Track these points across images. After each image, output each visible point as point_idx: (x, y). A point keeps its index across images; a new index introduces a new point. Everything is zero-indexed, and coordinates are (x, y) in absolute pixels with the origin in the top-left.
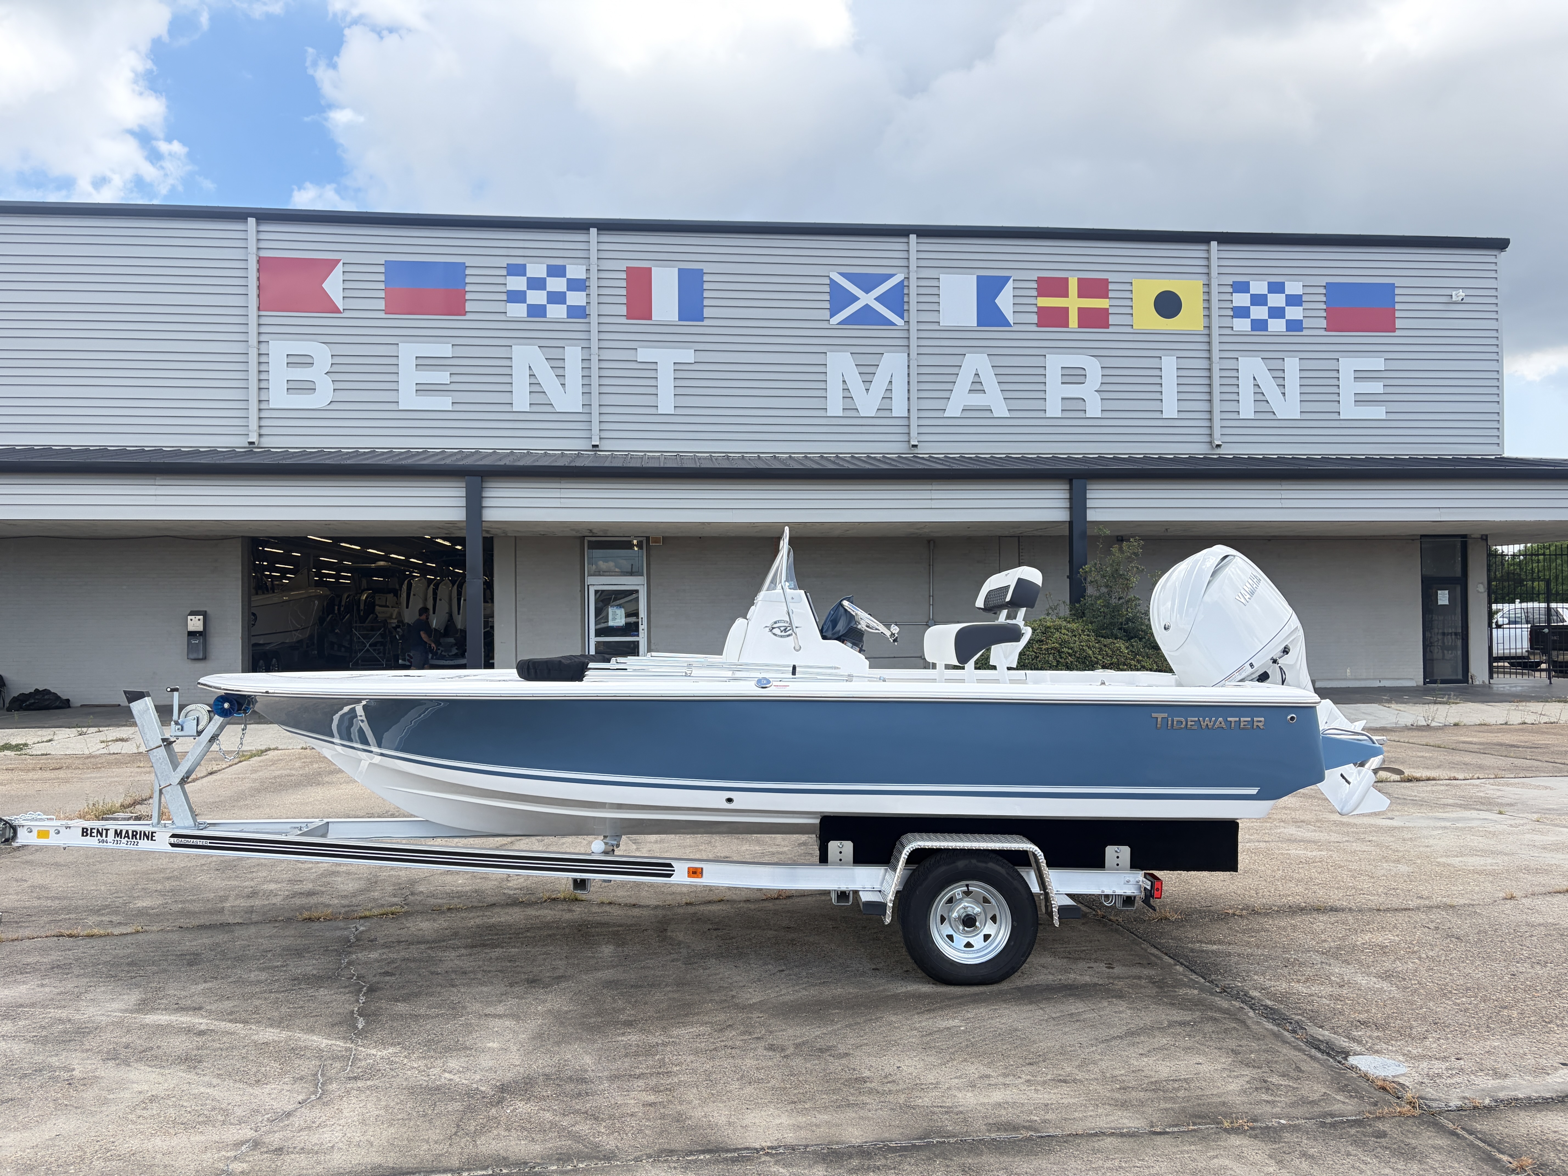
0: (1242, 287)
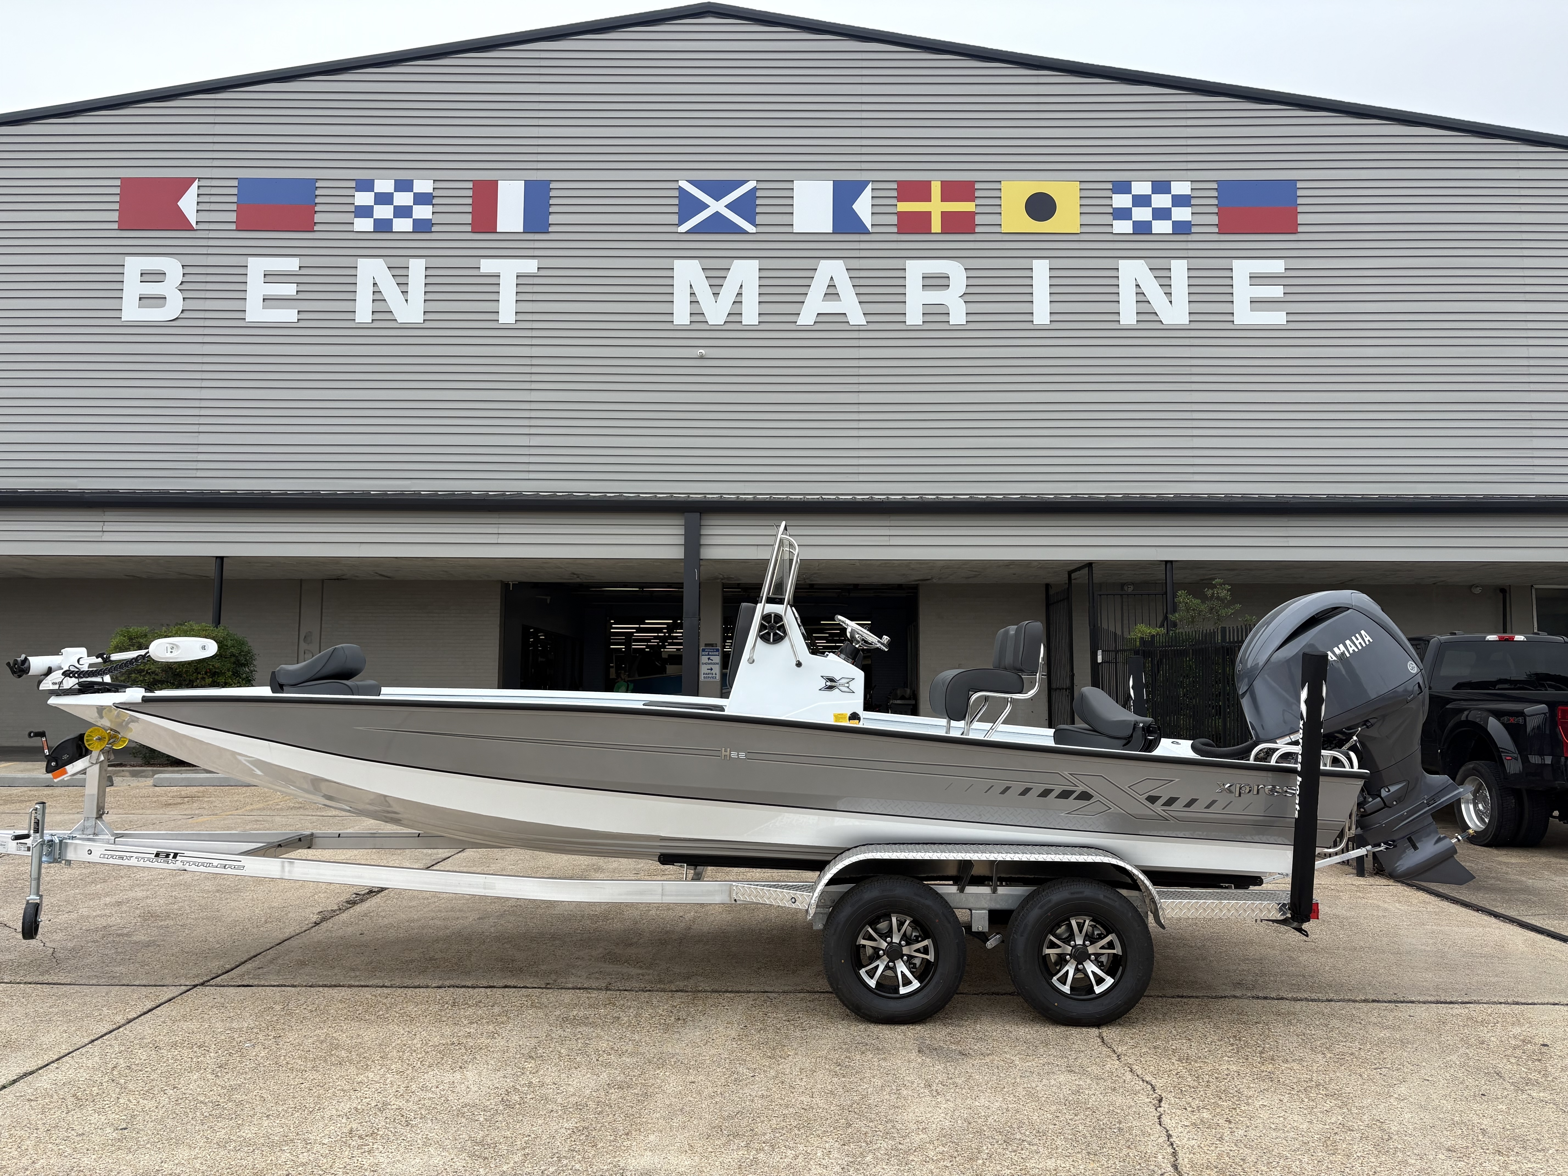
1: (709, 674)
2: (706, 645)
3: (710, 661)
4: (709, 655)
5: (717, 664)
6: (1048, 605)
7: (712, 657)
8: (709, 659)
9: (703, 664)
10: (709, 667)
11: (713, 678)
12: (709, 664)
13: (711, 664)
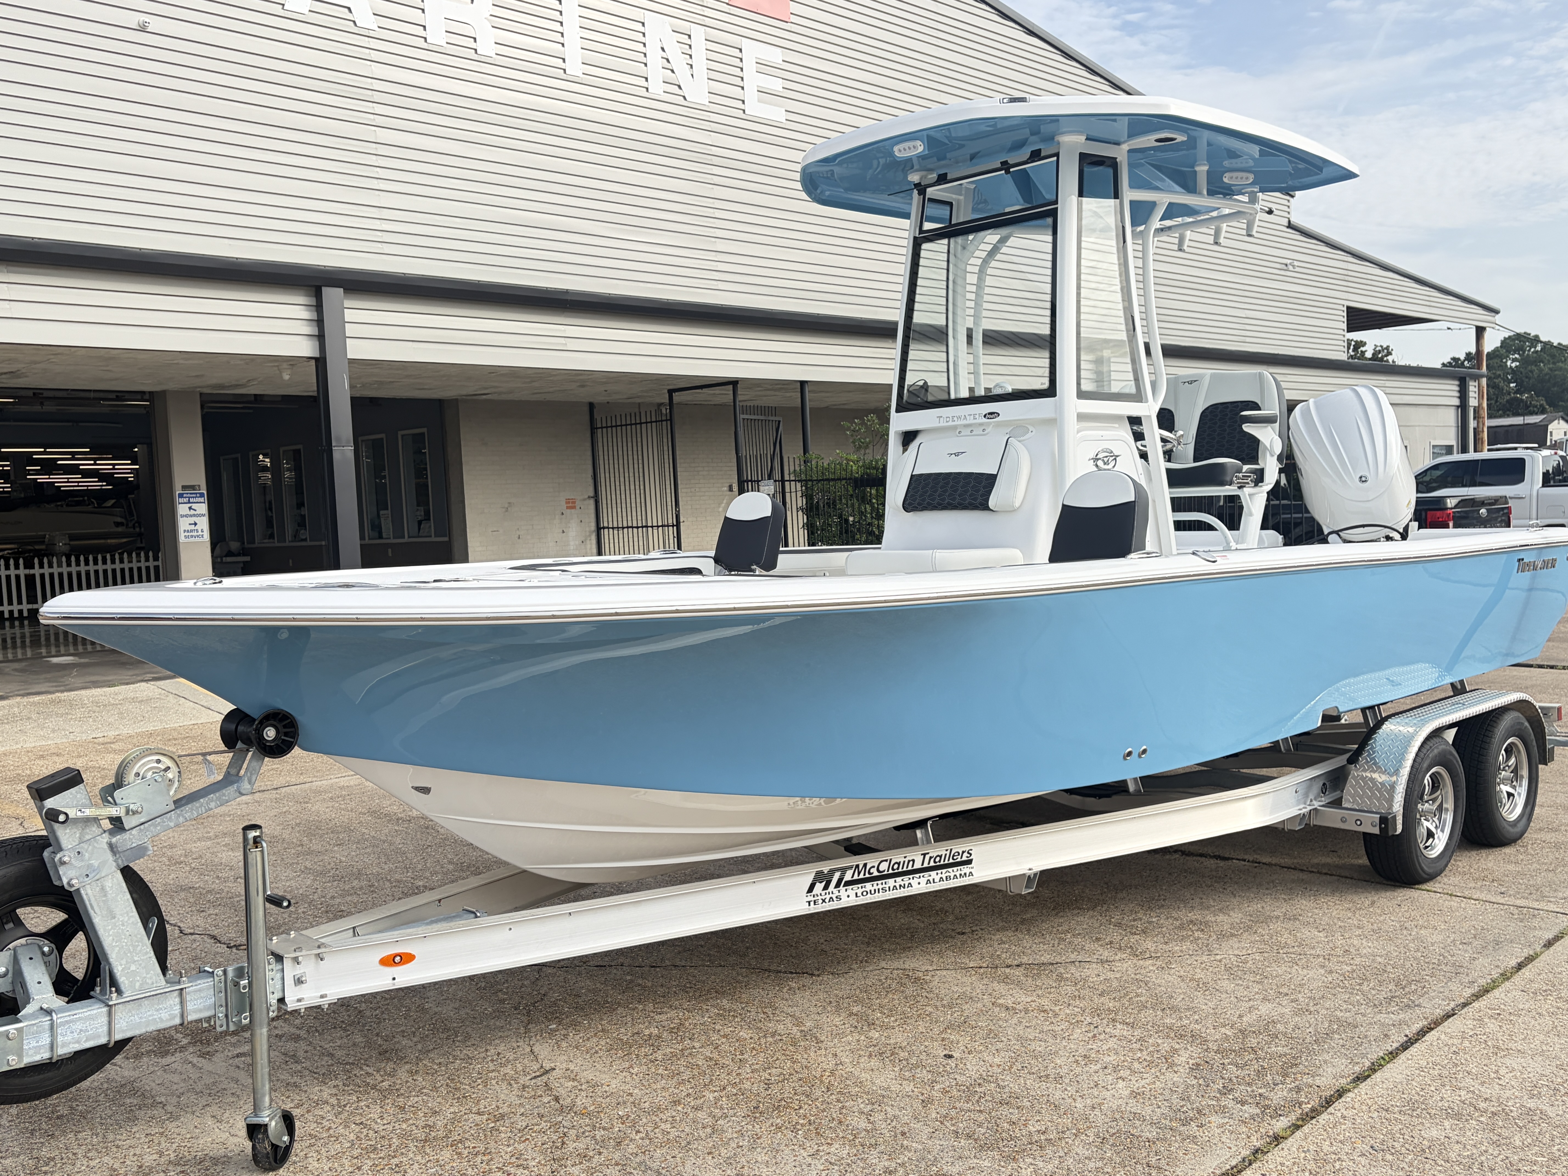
1: (191, 531)
2: (184, 487)
3: (192, 512)
4: (189, 502)
5: (204, 515)
6: (593, 430)
7: (194, 506)
8: (190, 508)
9: (182, 516)
10: (192, 520)
11: (198, 536)
12: (191, 516)
13: (194, 515)
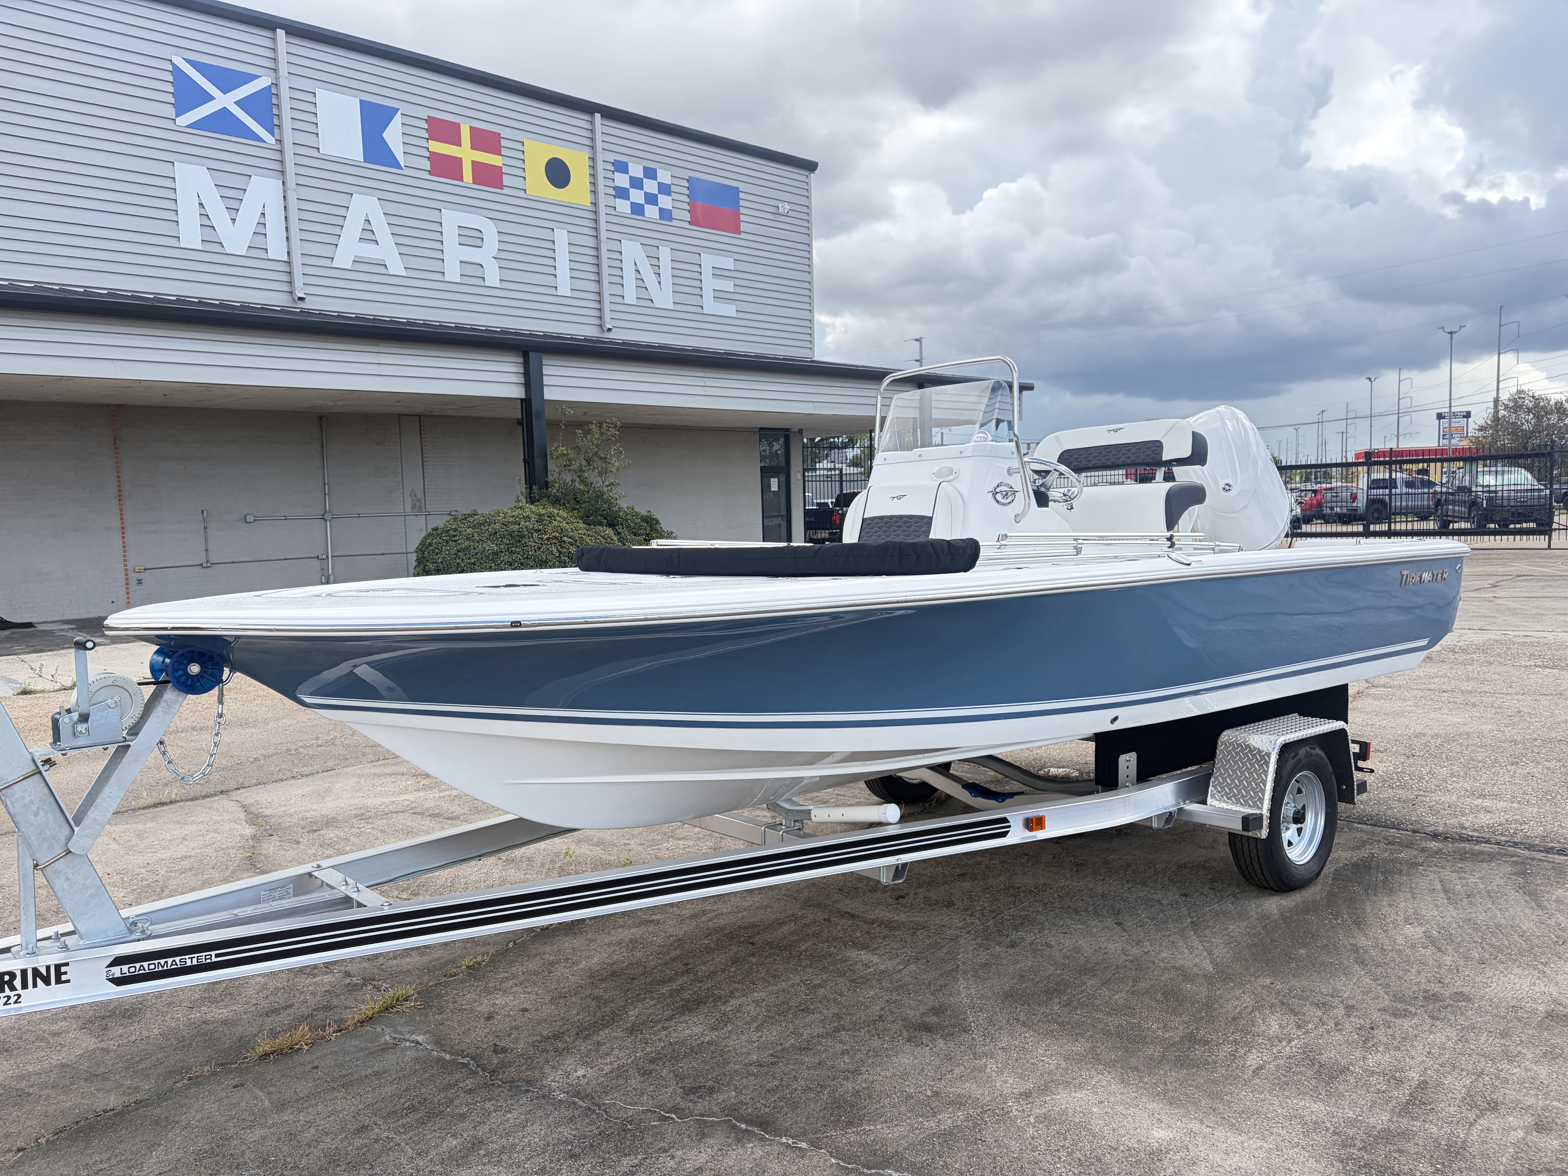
0: (621, 167)
